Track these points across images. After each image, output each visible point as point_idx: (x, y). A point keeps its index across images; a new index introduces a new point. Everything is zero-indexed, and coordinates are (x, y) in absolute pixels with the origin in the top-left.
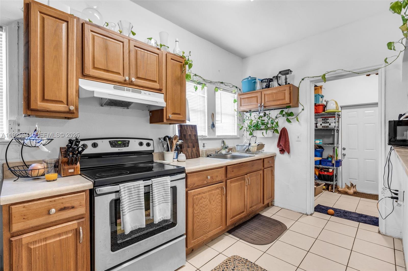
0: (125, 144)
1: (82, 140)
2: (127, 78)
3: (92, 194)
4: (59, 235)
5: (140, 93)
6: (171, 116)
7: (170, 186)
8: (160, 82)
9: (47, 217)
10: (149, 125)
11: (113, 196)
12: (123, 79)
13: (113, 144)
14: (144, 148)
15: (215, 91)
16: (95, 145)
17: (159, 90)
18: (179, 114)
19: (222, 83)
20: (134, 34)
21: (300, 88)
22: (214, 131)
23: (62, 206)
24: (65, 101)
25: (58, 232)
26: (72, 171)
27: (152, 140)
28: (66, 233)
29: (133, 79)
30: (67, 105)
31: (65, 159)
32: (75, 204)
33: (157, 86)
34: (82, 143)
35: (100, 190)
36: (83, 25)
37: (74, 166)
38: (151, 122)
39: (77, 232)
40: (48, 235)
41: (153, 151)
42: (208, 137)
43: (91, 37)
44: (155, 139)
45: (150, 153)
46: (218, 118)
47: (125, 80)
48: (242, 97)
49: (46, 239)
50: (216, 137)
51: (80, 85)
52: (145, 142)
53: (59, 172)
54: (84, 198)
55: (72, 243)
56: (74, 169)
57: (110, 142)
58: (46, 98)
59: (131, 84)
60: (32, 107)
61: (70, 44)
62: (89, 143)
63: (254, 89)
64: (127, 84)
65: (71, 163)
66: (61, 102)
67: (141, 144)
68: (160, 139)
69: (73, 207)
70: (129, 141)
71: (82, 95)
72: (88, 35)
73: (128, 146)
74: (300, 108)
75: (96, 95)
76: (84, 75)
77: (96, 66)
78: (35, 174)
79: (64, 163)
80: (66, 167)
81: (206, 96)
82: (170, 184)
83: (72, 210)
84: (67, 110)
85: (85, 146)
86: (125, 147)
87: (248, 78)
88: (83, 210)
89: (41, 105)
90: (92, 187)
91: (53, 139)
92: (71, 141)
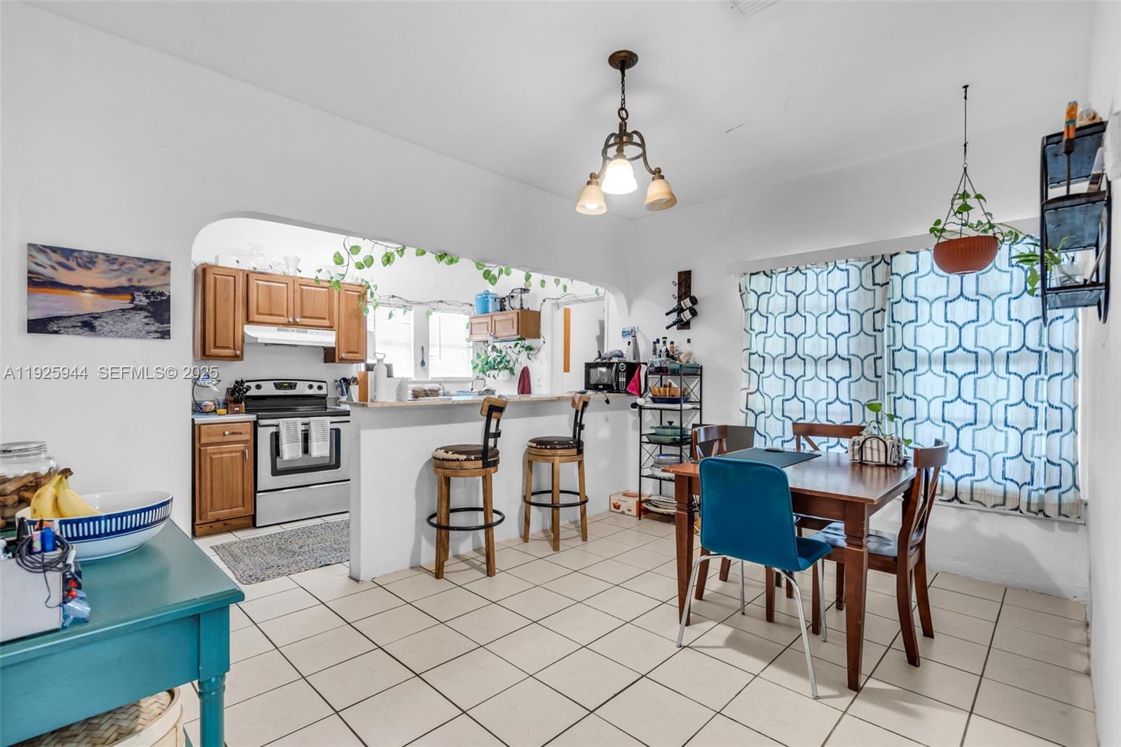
0: (292, 386)
1: (247, 381)
2: (291, 320)
3: (256, 425)
4: (231, 452)
5: (307, 332)
6: (343, 355)
7: (329, 428)
8: (331, 318)
9: (223, 437)
10: (323, 365)
11: (274, 429)
12: (287, 320)
13: (278, 386)
14: (315, 391)
15: (428, 314)
16: (258, 387)
17: (330, 328)
18: (356, 353)
19: (441, 301)
20: (300, 271)
21: (542, 312)
22: (427, 371)
23: (233, 431)
24: (232, 346)
25: (229, 450)
26: (238, 409)
27: (325, 382)
28: (236, 452)
29: (298, 320)
30: (234, 349)
31: (232, 398)
32: (243, 431)
33: (327, 323)
34: (246, 384)
35: (262, 422)
36: (247, 275)
37: (239, 405)
38: (325, 362)
39: (244, 453)
40: (224, 450)
41: (327, 395)
42: (414, 379)
43: (255, 286)
44: (330, 381)
45: (324, 397)
46: (433, 352)
47: (289, 322)
48: (475, 321)
49: (222, 453)
50: (430, 379)
51: (245, 331)
52: (316, 385)
53: (227, 408)
54: (249, 427)
55: (240, 460)
56: (239, 407)
57: (274, 384)
58: (217, 345)
59: (295, 324)
60: (207, 353)
61: (237, 296)
62: (253, 385)
63: (486, 311)
64: (291, 325)
65: (237, 402)
66: (229, 348)
67: (311, 387)
68: (336, 381)
69: (241, 433)
70: (296, 384)
71: (246, 340)
72: (253, 284)
73: (295, 389)
74: (542, 340)
75: (259, 341)
76: (249, 321)
77: (259, 312)
78: (208, 410)
79: (231, 402)
80: (233, 405)
81: (412, 322)
82: (330, 426)
83: (240, 435)
84: (234, 354)
85: (248, 388)
86: (291, 389)
87: (482, 295)
88: (248, 436)
89: (214, 351)
90: (255, 420)
91: (220, 381)
92: (237, 382)
